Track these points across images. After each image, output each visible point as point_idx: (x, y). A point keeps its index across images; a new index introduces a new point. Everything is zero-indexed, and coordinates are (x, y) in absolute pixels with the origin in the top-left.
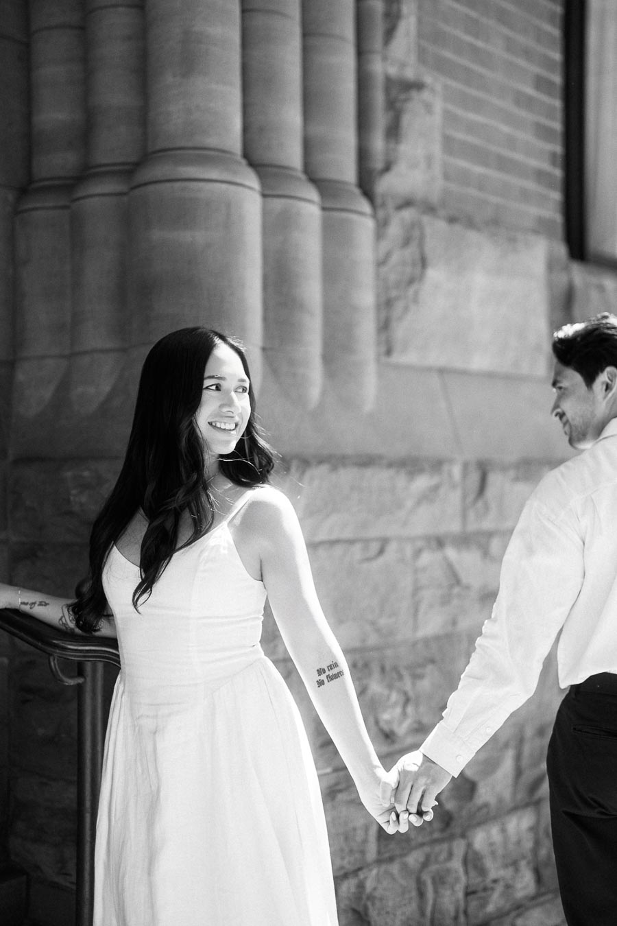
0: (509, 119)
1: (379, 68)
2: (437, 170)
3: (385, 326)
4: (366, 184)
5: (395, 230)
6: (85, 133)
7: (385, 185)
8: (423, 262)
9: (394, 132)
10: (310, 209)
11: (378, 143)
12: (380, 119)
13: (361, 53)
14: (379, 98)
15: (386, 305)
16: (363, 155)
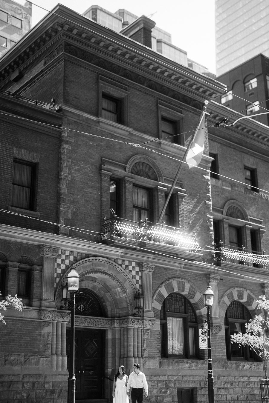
0: (154, 349)
1: (143, 348)
2: (148, 354)
3: (143, 366)
4: (142, 357)
5: (144, 359)
6: (124, 354)
7: (143, 356)
8: (146, 362)
9: (144, 353)
10: (138, 359)
11: (143, 354)
12: (143, 352)
13: (141, 347)
14: (143, 351)
15: (143, 365)
16: (142, 354)
